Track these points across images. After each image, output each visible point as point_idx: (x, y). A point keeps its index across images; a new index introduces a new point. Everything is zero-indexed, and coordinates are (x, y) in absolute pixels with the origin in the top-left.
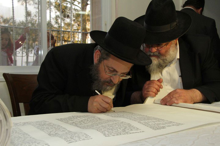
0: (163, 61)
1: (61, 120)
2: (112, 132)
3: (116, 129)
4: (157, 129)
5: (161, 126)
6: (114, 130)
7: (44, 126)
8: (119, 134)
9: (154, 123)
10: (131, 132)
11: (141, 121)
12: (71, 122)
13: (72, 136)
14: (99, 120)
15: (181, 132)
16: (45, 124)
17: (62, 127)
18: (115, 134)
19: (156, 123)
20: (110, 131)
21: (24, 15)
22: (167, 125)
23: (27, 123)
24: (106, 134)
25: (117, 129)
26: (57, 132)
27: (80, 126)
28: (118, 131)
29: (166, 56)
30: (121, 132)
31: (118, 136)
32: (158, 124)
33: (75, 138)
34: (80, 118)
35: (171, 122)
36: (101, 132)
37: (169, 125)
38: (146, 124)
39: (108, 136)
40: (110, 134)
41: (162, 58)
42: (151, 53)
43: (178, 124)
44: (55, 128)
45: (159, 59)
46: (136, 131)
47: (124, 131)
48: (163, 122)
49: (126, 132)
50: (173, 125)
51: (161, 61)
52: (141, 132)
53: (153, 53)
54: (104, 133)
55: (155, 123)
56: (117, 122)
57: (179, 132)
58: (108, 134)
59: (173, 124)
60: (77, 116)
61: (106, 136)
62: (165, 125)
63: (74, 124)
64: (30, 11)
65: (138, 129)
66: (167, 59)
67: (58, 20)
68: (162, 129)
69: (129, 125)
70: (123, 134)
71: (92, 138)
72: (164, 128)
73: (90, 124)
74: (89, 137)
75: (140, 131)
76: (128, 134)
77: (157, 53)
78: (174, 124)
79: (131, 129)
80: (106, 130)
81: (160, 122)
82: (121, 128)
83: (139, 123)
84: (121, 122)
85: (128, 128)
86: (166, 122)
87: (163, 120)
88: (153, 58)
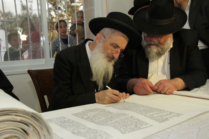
1: (76, 115)
4: (162, 121)
5: (165, 118)
6: (128, 127)
8: (133, 130)
9: (157, 115)
10: (142, 127)
11: (147, 115)
12: (86, 117)
13: (95, 136)
14: (109, 114)
17: (80, 124)
18: (130, 131)
19: (159, 115)
22: (169, 116)
24: (123, 131)
25: (130, 125)
26: (79, 130)
27: (96, 121)
28: (131, 127)
29: (164, 45)
30: (135, 128)
31: (132, 132)
32: (161, 116)
33: (99, 137)
34: (92, 113)
35: (171, 113)
36: (118, 129)
37: (170, 116)
38: (152, 117)
39: (125, 133)
40: (126, 131)
41: (161, 46)
42: (152, 42)
43: (178, 115)
45: (158, 48)
46: (146, 126)
47: (136, 127)
48: (165, 113)
49: (138, 128)
50: (174, 116)
51: (160, 50)
52: (150, 126)
54: (120, 130)
56: (127, 116)
58: (124, 131)
61: (123, 133)
62: (167, 117)
63: (89, 119)
65: (146, 123)
66: (165, 48)
67: (51, 11)
69: (139, 120)
70: (136, 130)
71: (112, 137)
72: (167, 119)
73: (103, 118)
74: (109, 135)
76: (140, 129)
77: (158, 43)
79: (141, 124)
80: (122, 127)
81: (162, 114)
82: (133, 124)
83: (145, 117)
84: (130, 116)
85: (139, 123)
86: (167, 113)
87: (164, 110)
88: (153, 47)
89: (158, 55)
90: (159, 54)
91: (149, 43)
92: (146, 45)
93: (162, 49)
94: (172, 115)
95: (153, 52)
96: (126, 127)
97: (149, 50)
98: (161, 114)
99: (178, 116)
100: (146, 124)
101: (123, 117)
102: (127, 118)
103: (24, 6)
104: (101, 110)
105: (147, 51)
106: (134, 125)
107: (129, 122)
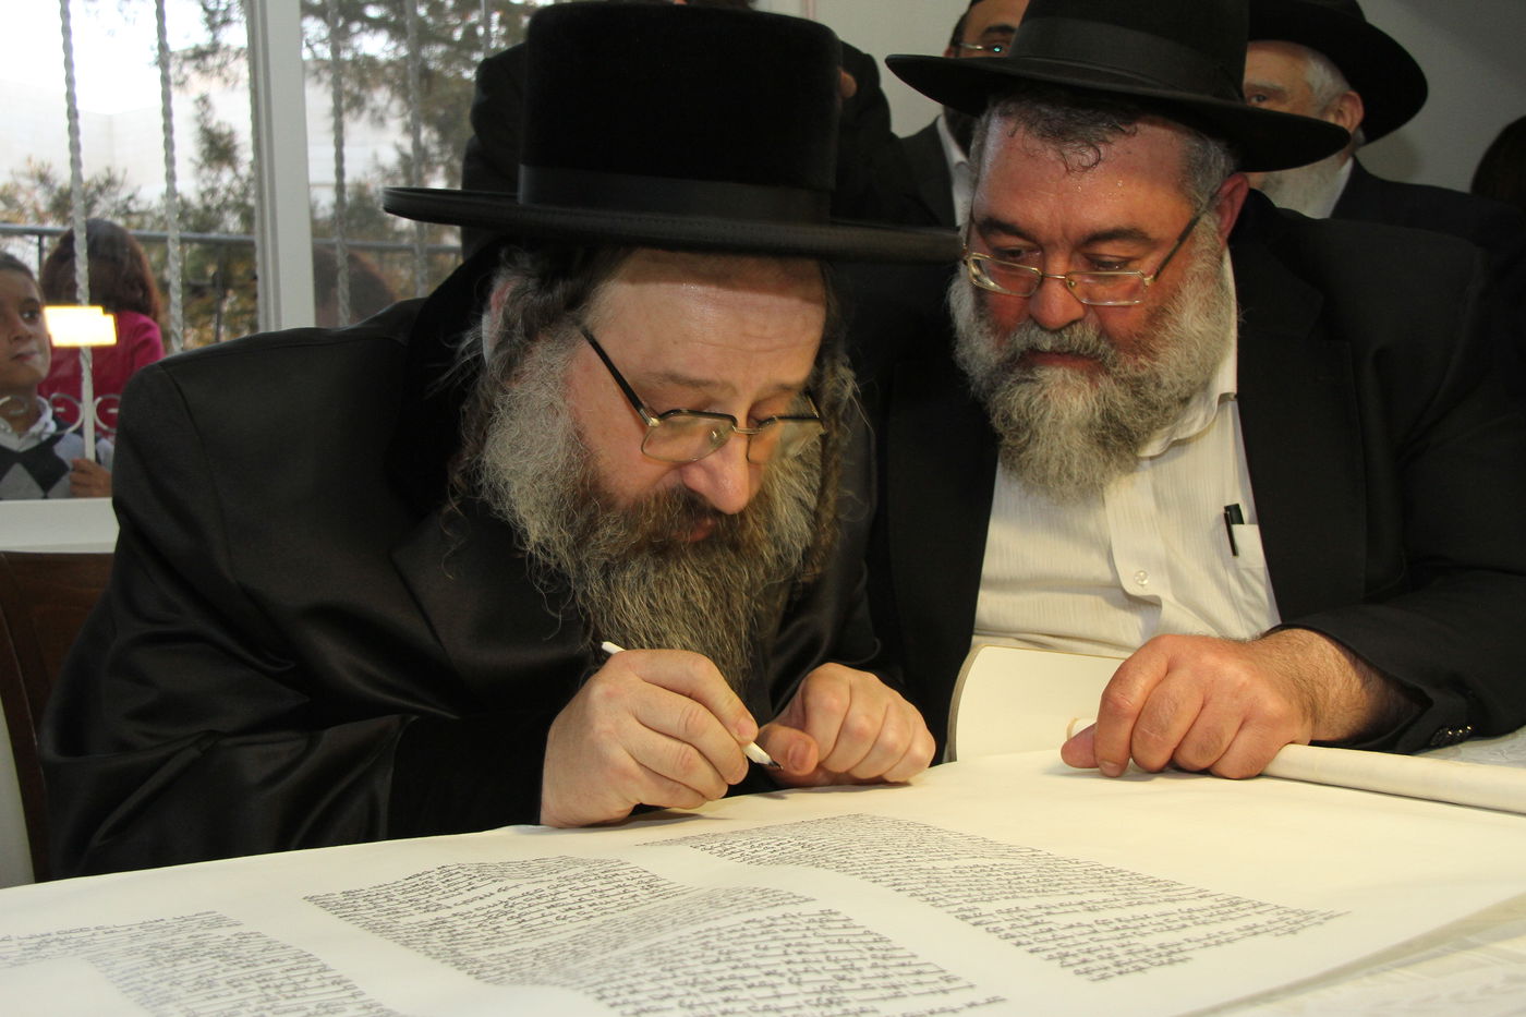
0: (1135, 394)
1: (344, 905)
2: (723, 1006)
3: (762, 985)
4: (1113, 969)
5: (1151, 941)
6: (747, 994)
7: (185, 964)
9: (1088, 918)
10: (889, 1006)
11: (984, 908)
12: (419, 917)
14: (643, 895)
15: (1326, 994)
16: (196, 949)
17: (324, 969)
19: (1110, 915)
20: (706, 998)
21: (191, 160)
22: (1198, 931)
23: (63, 938)
25: (774, 979)
27: (481, 955)
28: (773, 1003)
29: (1151, 354)
32: (1122, 927)
34: (494, 888)
35: (1234, 903)
37: (1213, 929)
38: (1023, 933)
41: (1128, 366)
42: (1043, 329)
44: (263, 979)
45: (1105, 383)
46: (936, 1002)
47: (830, 1002)
48: (1166, 906)
50: (1253, 930)
51: (1121, 399)
52: (972, 1005)
53: (1057, 331)
55: (1100, 916)
56: (777, 912)
57: (1308, 999)
59: (1249, 922)
60: (480, 868)
62: (1185, 933)
63: (435, 937)
64: (225, 130)
65: (948, 980)
66: (1165, 381)
68: (1154, 973)
69: (881, 949)
72: (1170, 956)
75: (970, 996)
77: (1091, 334)
78: (1260, 920)
79: (895, 980)
80: (679, 991)
81: (1139, 911)
82: (805, 977)
83: (964, 924)
84: (811, 909)
85: (868, 973)
86: (1194, 905)
87: (1168, 886)
88: (1053, 376)
89: (1103, 442)
90: (1113, 440)
91: (1021, 340)
92: (994, 358)
93: (1135, 386)
94: (1229, 926)
95: (1058, 417)
96: (716, 997)
97: (1028, 402)
98: (1127, 913)
99: (1293, 932)
100: (946, 986)
101: (735, 920)
102: (768, 927)
103: (220, 136)
104: (581, 870)
105: (1007, 419)
106: (807, 988)
107: (774, 960)
